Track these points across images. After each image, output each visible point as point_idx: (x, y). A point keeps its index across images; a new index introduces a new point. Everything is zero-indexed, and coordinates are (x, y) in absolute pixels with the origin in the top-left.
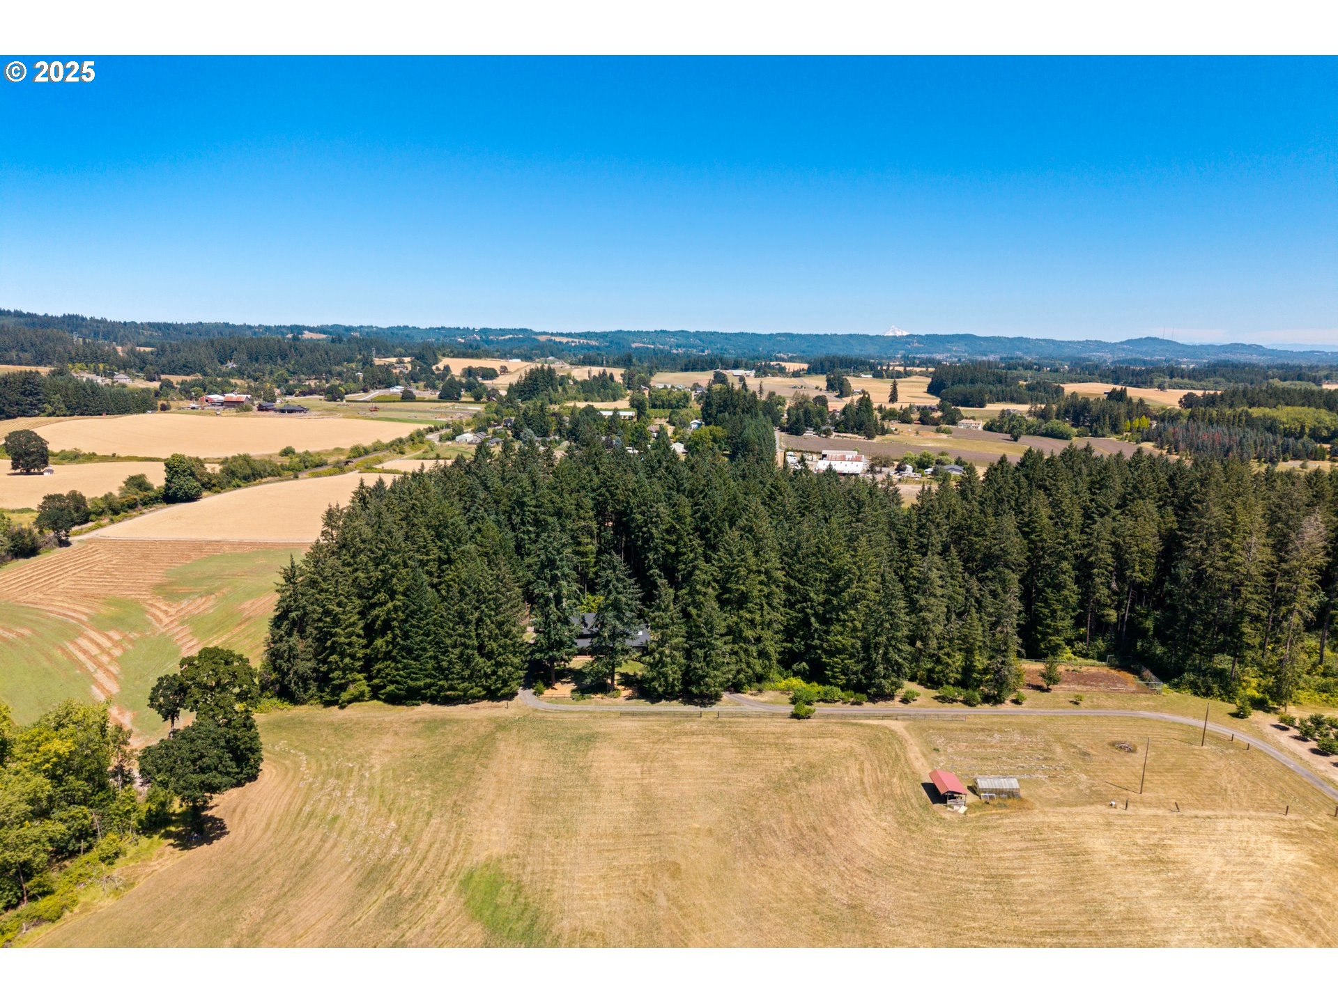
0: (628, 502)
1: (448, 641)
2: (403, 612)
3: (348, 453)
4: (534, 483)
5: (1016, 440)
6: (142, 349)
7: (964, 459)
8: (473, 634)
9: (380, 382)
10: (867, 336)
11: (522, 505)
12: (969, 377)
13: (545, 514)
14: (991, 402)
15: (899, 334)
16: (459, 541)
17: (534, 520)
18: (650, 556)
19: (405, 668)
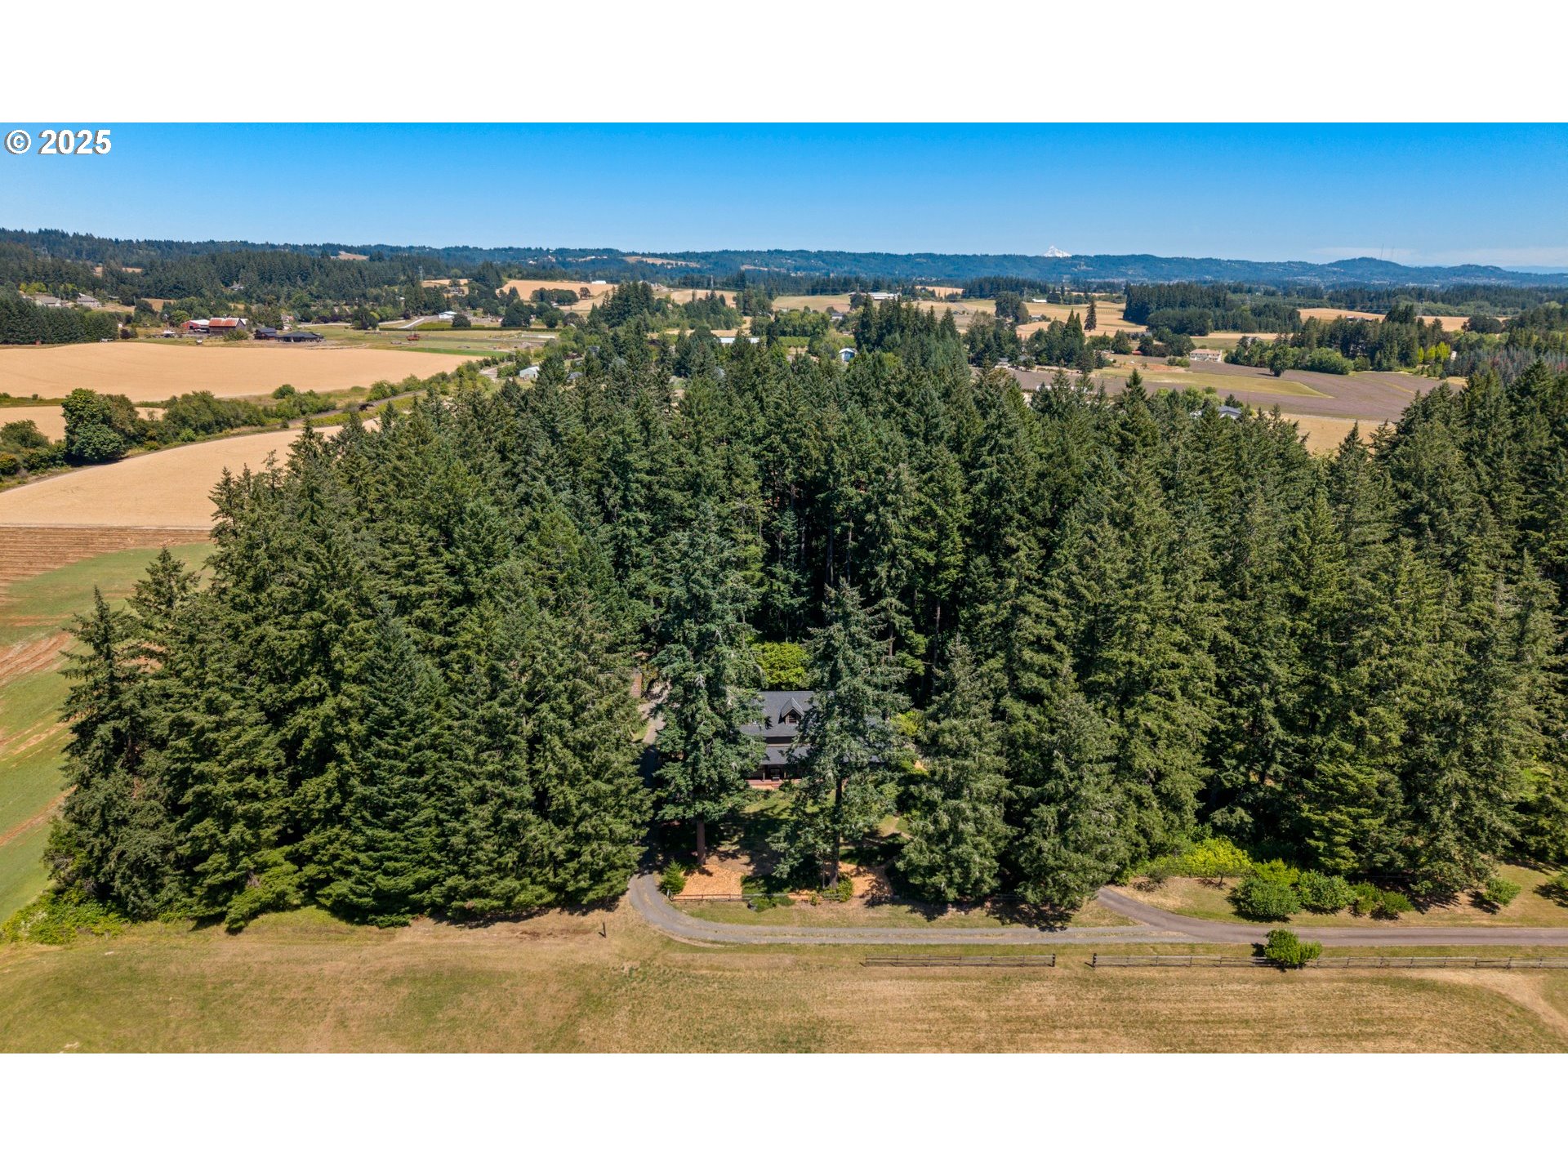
0: (829, 462)
1: (466, 790)
2: (361, 721)
3: (368, 394)
4: (645, 424)
5: (1277, 374)
6: (130, 270)
7: (1237, 399)
8: (522, 774)
9: (426, 306)
10: (1024, 258)
11: (624, 468)
12: (1179, 299)
13: (667, 486)
14: (1217, 329)
15: (1059, 255)
16: (489, 552)
17: (647, 498)
18: (882, 570)
19: (370, 847)
